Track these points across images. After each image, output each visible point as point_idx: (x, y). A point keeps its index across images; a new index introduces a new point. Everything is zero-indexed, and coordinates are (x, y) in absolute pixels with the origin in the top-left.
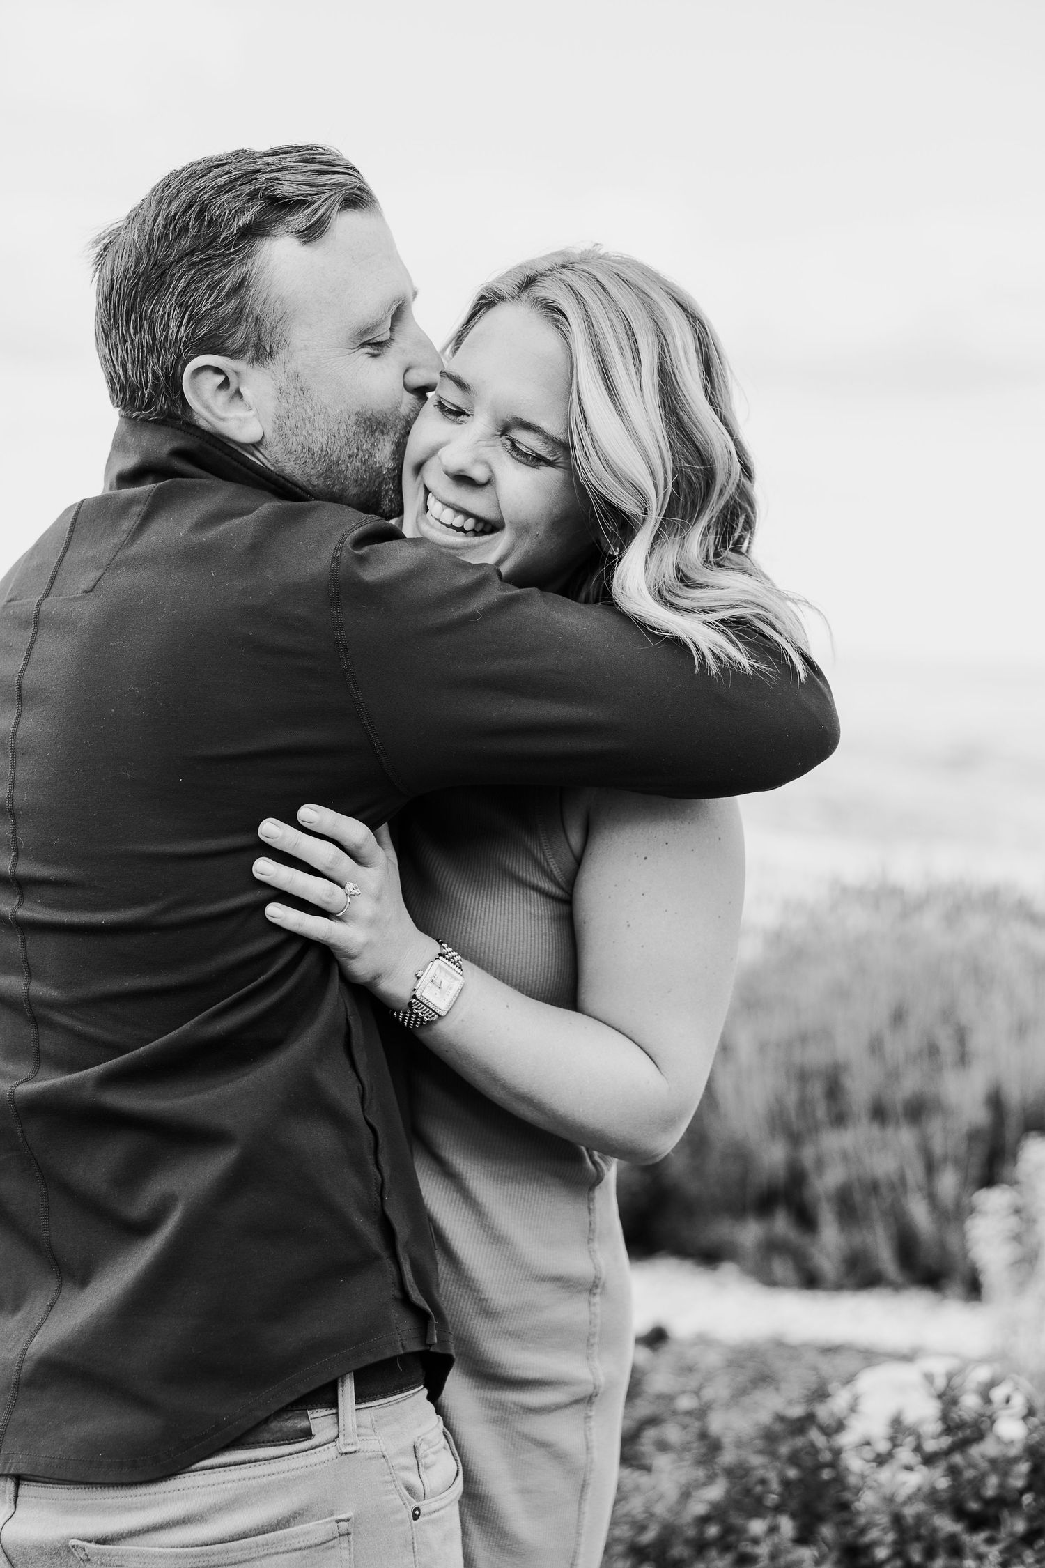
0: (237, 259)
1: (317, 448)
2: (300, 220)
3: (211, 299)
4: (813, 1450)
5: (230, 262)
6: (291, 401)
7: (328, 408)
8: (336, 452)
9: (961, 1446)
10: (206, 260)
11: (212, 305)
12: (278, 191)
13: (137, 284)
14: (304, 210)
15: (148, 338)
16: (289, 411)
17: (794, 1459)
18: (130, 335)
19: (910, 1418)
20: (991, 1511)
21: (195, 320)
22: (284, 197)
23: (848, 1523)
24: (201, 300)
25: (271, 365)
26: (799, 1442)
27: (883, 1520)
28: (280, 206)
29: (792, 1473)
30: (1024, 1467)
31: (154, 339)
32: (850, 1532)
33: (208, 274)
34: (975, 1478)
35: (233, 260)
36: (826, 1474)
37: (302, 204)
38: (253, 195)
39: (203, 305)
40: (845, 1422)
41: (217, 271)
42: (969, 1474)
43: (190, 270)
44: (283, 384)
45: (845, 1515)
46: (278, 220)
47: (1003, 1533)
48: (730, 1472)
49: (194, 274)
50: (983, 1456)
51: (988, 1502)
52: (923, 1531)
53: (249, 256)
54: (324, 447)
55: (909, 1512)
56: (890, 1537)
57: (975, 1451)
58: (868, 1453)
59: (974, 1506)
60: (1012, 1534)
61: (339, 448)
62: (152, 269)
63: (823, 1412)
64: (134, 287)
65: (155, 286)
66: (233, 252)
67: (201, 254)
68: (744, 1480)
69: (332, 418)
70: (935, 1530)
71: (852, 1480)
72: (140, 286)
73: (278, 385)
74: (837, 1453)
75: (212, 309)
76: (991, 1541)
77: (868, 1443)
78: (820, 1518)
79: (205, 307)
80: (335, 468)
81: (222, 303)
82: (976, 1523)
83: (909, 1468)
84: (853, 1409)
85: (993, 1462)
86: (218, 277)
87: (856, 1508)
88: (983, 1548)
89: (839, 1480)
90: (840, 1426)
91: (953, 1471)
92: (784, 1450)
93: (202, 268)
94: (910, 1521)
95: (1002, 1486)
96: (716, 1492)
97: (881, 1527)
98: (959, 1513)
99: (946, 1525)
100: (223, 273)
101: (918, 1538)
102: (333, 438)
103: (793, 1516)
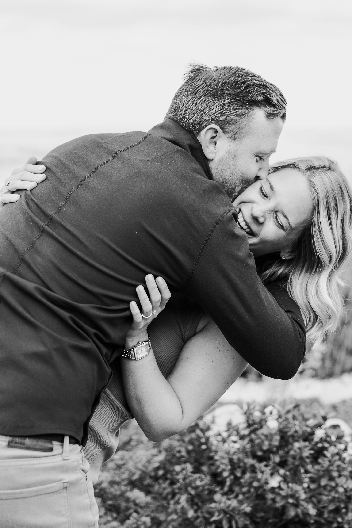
0: (247, 107)
1: (225, 174)
2: (270, 110)
3: (232, 112)
4: (199, 438)
5: (244, 106)
6: (229, 156)
7: (237, 166)
8: (229, 180)
9: (254, 431)
10: (239, 100)
11: (231, 114)
12: (270, 97)
13: (212, 90)
14: (273, 108)
15: (203, 108)
16: (226, 158)
17: (191, 442)
18: (197, 102)
19: (234, 423)
20: (267, 455)
21: (222, 114)
22: (271, 100)
23: (213, 464)
24: (228, 110)
25: (232, 142)
26: (193, 435)
27: (226, 461)
28: (268, 102)
29: (190, 448)
30: (278, 438)
31: (205, 109)
32: (213, 468)
33: (236, 105)
34: (260, 443)
35: (246, 106)
36: (204, 447)
37: (274, 106)
38: (264, 93)
39: (228, 112)
40: (210, 426)
41: (239, 106)
42: (257, 441)
43: (231, 99)
44: (231, 150)
45: (211, 462)
46: (265, 105)
47: (271, 463)
48: (166, 450)
49: (232, 101)
50: (263, 434)
51: (264, 452)
52: (242, 464)
53: (250, 109)
54: (227, 176)
55: (235, 457)
56: (229, 467)
57: (259, 432)
58: (219, 438)
59: (260, 453)
60: (274, 463)
61: (230, 179)
62: (220, 90)
63: (201, 424)
64: (210, 90)
65: (217, 95)
66: (247, 104)
67: (238, 98)
68: (172, 452)
69: (236, 170)
70: (245, 464)
71: (214, 448)
72: (212, 92)
73: (230, 149)
74: (207, 439)
75: (229, 115)
76: (266, 466)
77: (219, 435)
78: (202, 464)
79: (228, 113)
80: (224, 184)
81: (234, 116)
82: (260, 459)
83: (235, 442)
84: (213, 422)
85: (266, 436)
86: (238, 108)
87: (215, 459)
88: (264, 468)
89: (209, 449)
90: (208, 429)
91: (251, 441)
92: (187, 439)
93: (235, 102)
94: (235, 461)
95: (270, 445)
96: (162, 457)
97: (225, 464)
98: (254, 456)
99: (250, 461)
100: (240, 108)
101: (239, 467)
102: (231, 175)
103: (191, 464)
